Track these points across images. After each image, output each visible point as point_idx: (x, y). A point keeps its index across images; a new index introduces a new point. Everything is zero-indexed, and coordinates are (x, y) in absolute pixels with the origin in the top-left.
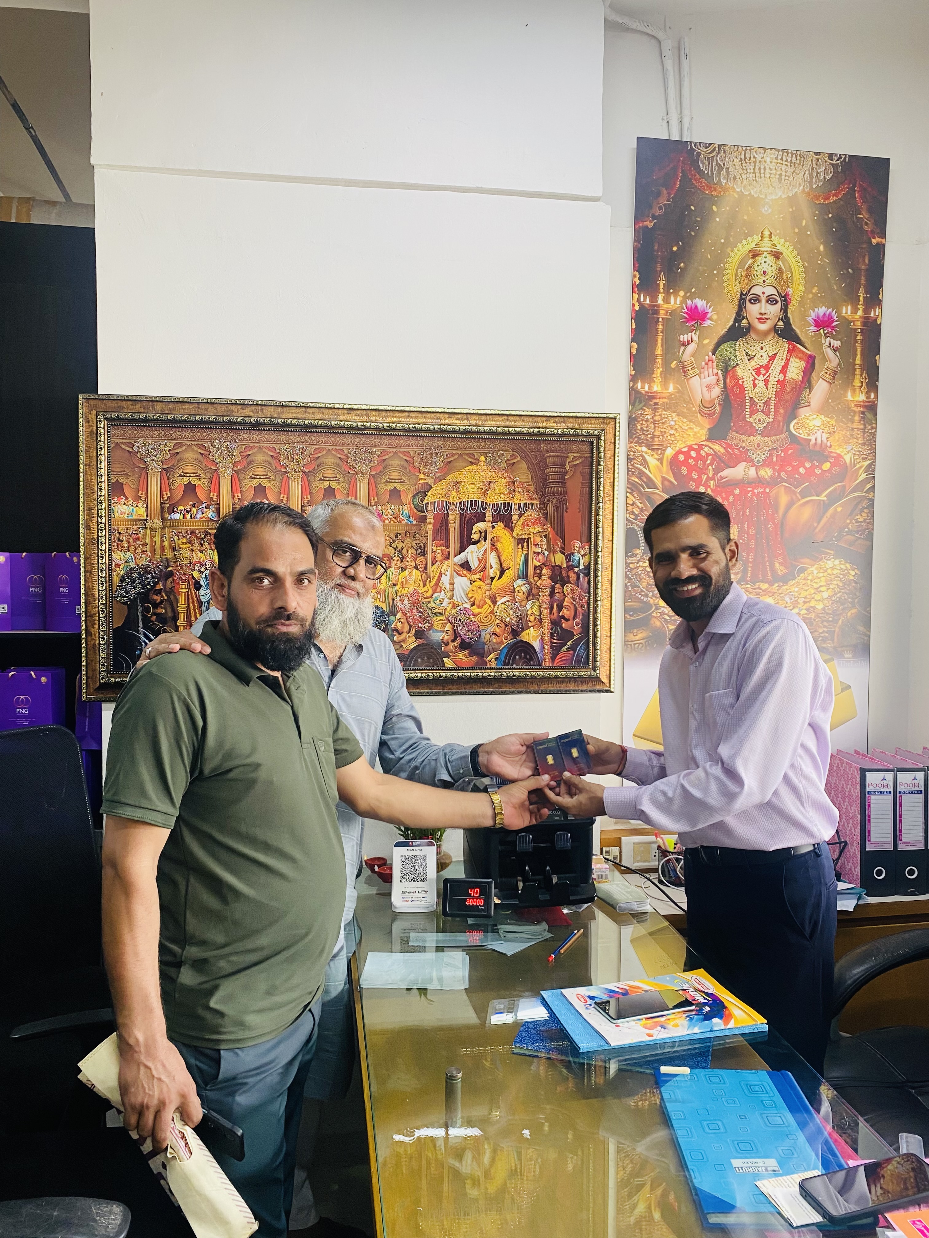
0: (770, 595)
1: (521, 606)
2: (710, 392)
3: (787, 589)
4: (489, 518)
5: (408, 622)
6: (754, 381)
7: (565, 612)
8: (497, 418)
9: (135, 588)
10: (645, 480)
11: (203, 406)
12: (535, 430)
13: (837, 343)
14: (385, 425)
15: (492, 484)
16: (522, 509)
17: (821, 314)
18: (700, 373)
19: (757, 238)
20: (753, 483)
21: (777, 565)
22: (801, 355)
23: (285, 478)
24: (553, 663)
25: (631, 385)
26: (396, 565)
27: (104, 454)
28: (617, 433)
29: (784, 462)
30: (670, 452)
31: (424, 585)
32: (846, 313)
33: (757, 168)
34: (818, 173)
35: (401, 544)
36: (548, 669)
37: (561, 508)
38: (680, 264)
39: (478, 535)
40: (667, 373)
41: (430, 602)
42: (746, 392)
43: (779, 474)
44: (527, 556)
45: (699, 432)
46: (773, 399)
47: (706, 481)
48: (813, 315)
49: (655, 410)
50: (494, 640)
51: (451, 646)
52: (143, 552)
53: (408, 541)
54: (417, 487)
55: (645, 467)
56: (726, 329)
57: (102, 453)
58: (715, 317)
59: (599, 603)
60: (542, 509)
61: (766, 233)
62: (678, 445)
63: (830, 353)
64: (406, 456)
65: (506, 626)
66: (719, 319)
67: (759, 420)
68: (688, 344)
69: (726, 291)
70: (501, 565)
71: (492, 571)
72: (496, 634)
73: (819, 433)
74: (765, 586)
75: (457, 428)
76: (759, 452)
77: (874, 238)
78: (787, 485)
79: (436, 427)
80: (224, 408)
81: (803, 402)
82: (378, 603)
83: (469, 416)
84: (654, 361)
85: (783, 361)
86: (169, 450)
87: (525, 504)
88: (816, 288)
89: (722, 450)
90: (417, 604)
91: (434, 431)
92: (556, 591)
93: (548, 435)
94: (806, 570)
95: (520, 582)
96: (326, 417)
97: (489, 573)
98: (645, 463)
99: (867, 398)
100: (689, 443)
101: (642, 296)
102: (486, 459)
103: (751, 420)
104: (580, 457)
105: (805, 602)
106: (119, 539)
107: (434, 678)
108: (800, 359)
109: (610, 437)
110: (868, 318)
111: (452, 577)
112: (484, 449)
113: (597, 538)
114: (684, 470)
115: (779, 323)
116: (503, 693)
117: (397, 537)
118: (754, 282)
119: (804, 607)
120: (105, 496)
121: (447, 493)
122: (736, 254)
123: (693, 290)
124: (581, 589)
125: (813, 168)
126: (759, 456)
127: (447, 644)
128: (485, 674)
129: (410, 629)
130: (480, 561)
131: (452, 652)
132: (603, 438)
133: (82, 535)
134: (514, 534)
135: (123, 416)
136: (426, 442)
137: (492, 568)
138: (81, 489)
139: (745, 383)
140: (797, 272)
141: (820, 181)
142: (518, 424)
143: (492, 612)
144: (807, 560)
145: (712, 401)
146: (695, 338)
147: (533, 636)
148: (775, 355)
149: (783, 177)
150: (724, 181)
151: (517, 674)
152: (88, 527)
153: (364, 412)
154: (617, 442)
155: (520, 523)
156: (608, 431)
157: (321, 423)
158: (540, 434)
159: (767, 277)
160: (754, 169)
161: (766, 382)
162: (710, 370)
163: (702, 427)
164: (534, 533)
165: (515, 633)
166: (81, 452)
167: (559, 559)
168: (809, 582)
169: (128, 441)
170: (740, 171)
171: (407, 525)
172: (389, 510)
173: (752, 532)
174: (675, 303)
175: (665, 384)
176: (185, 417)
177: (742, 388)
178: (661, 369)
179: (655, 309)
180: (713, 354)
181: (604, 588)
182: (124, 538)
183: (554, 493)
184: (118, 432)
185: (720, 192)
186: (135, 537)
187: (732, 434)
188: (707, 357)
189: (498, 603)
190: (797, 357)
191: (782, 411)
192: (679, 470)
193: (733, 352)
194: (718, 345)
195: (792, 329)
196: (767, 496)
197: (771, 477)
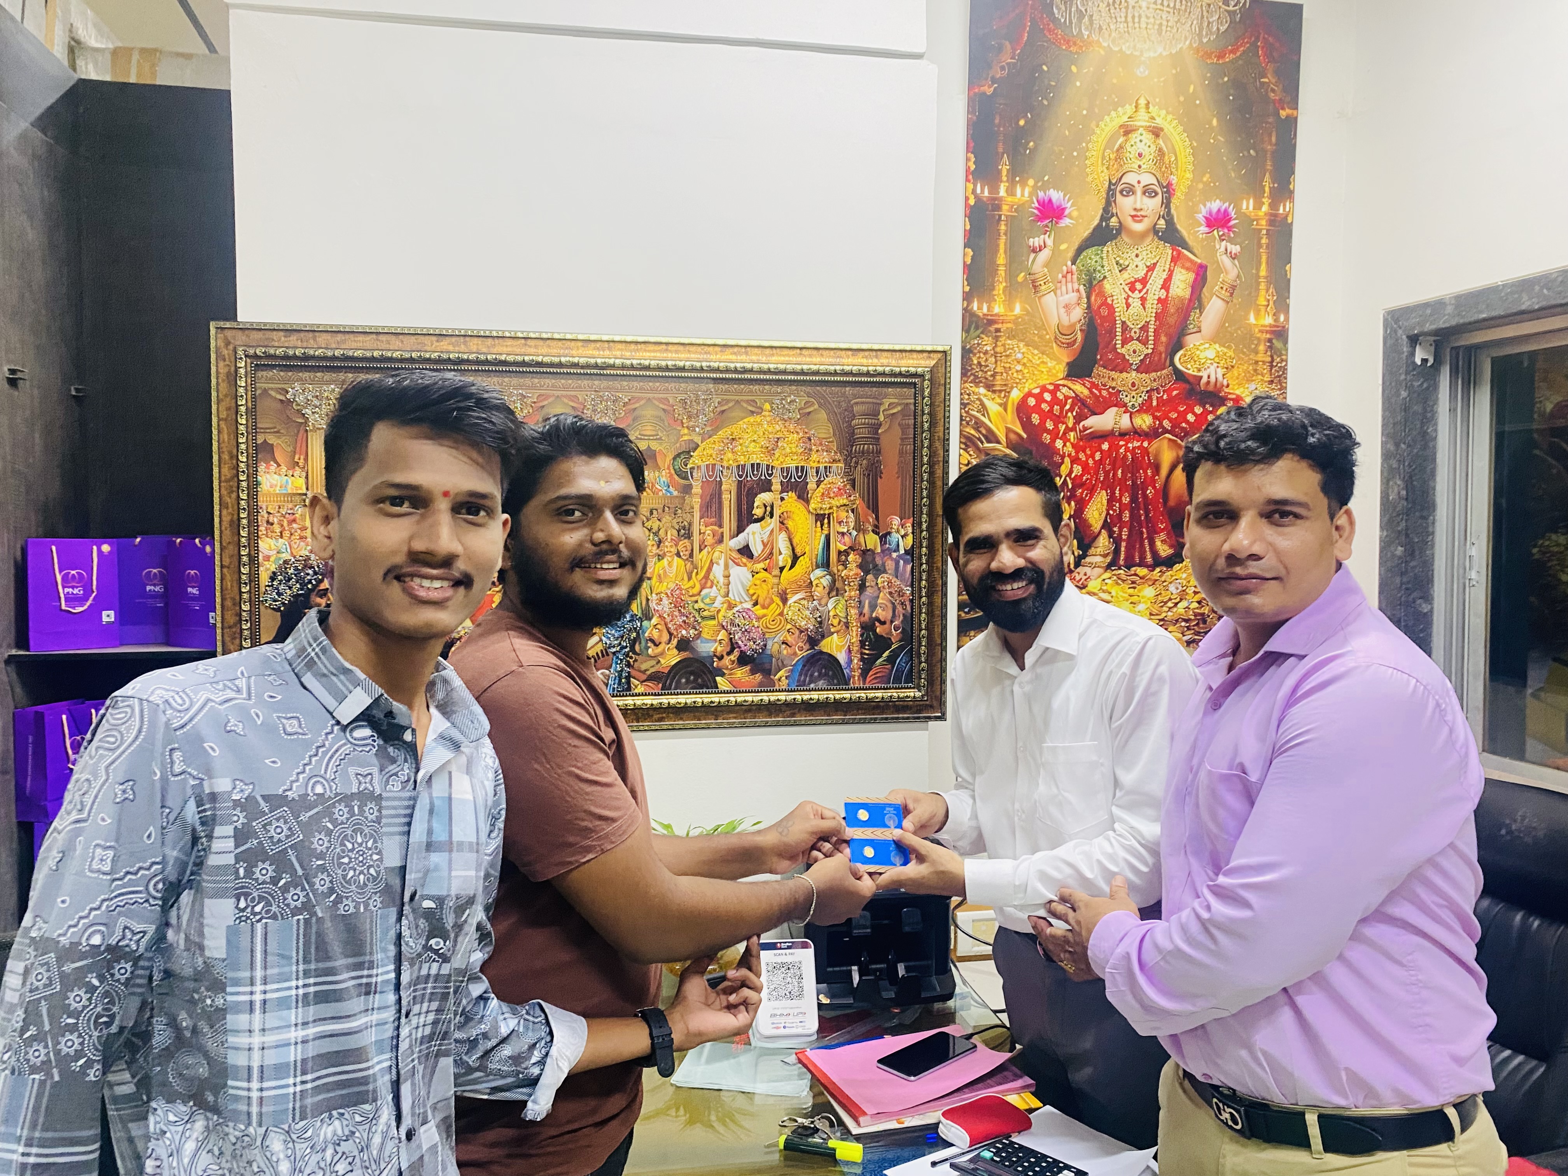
0: (1150, 583)
1: (820, 605)
2: (1069, 315)
3: (1172, 576)
5: (668, 629)
6: (1127, 299)
7: (880, 613)
8: (786, 352)
9: (290, 588)
10: (984, 432)
11: (383, 338)
12: (838, 368)
13: (1235, 249)
14: (634, 362)
15: (780, 442)
16: (822, 474)
17: (1215, 210)
18: (1056, 289)
19: (1129, 109)
20: (1126, 434)
21: (1158, 544)
22: (1188, 264)
24: (864, 683)
25: (965, 305)
26: (650, 552)
27: (247, 405)
28: (948, 370)
29: (1166, 407)
30: (1016, 395)
31: (690, 578)
32: (1247, 208)
33: (1130, 16)
34: (1209, 23)
35: (658, 523)
36: (857, 689)
37: (874, 473)
38: (1028, 144)
39: (763, 510)
40: (1012, 287)
41: (696, 602)
42: (1117, 314)
43: (1161, 424)
44: (828, 538)
45: (1055, 368)
46: (1152, 323)
47: (1065, 433)
48: (1204, 212)
49: (997, 338)
50: (785, 652)
51: (726, 661)
52: (301, 538)
53: (667, 518)
54: (678, 445)
55: (983, 415)
57: (244, 403)
58: (1075, 214)
59: (925, 599)
60: (849, 473)
61: (1142, 102)
63: (1226, 261)
64: (663, 403)
65: (801, 632)
66: (1080, 216)
67: (1134, 352)
68: (1040, 250)
69: (1090, 179)
70: (793, 550)
71: (781, 558)
72: (787, 644)
73: (1213, 368)
75: (732, 366)
76: (1134, 393)
77: (1283, 109)
78: (1170, 436)
79: (704, 364)
80: (413, 340)
81: (1191, 326)
83: (748, 349)
84: (995, 271)
85: (1165, 274)
87: (825, 467)
88: (1208, 175)
89: (1086, 392)
90: (678, 604)
91: (701, 370)
92: (867, 584)
93: (854, 375)
95: (819, 572)
96: (554, 351)
97: (777, 560)
98: (983, 409)
99: (1275, 321)
100: (1041, 383)
101: (979, 186)
102: (772, 407)
103: (1123, 351)
104: (898, 404)
106: (268, 522)
107: (703, 706)
108: (1188, 269)
109: (939, 376)
110: (1276, 215)
111: (726, 567)
112: (770, 393)
113: (921, 513)
114: (1036, 419)
115: (1159, 222)
117: (651, 513)
118: (1125, 168)
119: (1195, 599)
120: (248, 462)
121: (720, 454)
122: (1103, 130)
123: (1046, 178)
124: (902, 581)
125: (1202, 17)
127: (721, 658)
128: (772, 699)
129: (670, 640)
130: (765, 545)
131: (727, 669)
132: (928, 378)
133: (216, 516)
134: (811, 508)
135: (272, 351)
136: (691, 386)
137: (780, 553)
138: (214, 452)
139: (1115, 302)
140: (1183, 153)
141: (1211, 33)
142: (814, 360)
143: (781, 614)
145: (1073, 326)
146: (1050, 242)
147: (837, 646)
148: (1155, 264)
149: (1164, 28)
150: (1086, 33)
151: (816, 697)
152: (225, 505)
153: (606, 345)
154: (948, 383)
157: (546, 359)
158: (844, 373)
159: (1144, 161)
160: (1126, 17)
161: (1143, 300)
162: (1070, 285)
163: (1059, 362)
164: (837, 507)
165: (813, 642)
166: (214, 402)
167: (872, 541)
169: (279, 386)
170: (1108, 20)
171: (664, 496)
173: (1126, 500)
174: (1023, 195)
175: (1009, 304)
176: (358, 353)
177: (1111, 309)
178: (1004, 284)
179: (995, 204)
180: (1074, 263)
182: (276, 520)
183: (863, 452)
184: (265, 373)
185: (1081, 47)
186: (291, 517)
187: (1098, 370)
188: (1065, 268)
189: (790, 602)
190: (1183, 267)
191: (1163, 339)
192: (1029, 418)
193: (1099, 260)
194: (1080, 251)
195: (1177, 230)
196: (1145, 451)
197: (1149, 428)
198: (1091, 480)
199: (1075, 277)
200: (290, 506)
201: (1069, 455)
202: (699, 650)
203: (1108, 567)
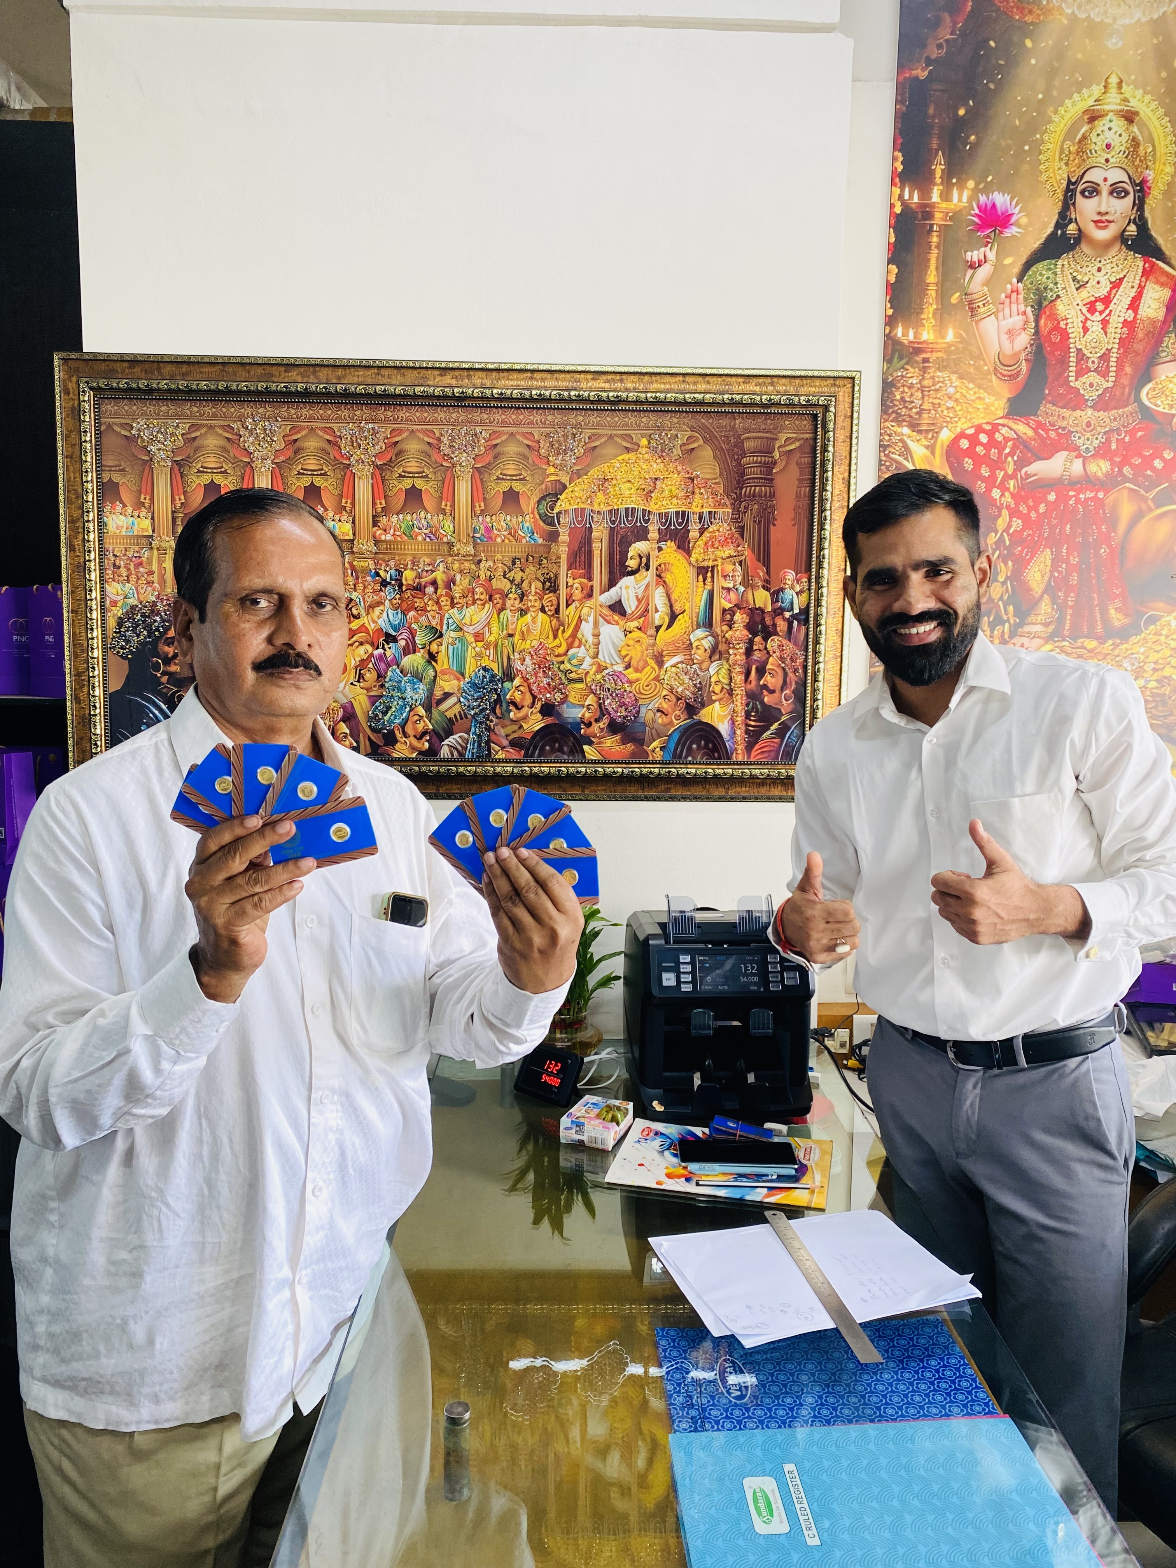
0: (1100, 657)
1: (701, 669)
2: (1012, 342)
3: (1127, 650)
4: (653, 534)
5: (530, 690)
6: (1084, 323)
7: (768, 679)
8: (667, 379)
9: (138, 636)
11: (230, 369)
12: (726, 396)
14: (495, 391)
15: (658, 483)
16: (705, 521)
18: (998, 311)
19: (1097, 90)
20: (1076, 483)
21: (1112, 612)
22: (1163, 279)
23: (348, 473)
24: (749, 757)
25: (887, 331)
26: (513, 606)
27: (91, 441)
28: (856, 402)
29: (1128, 452)
30: (946, 436)
31: (555, 637)
35: (521, 574)
36: (741, 764)
37: (766, 520)
38: (969, 138)
39: (638, 560)
40: (944, 310)
41: (563, 662)
42: (1071, 341)
43: (1120, 470)
44: (711, 593)
45: (993, 405)
46: (1115, 350)
47: (1003, 481)
49: (924, 370)
50: (660, 721)
51: (595, 728)
52: (148, 583)
53: (531, 569)
54: (544, 486)
55: (906, 459)
56: (1042, 241)
57: (88, 439)
58: (1024, 221)
59: (821, 666)
60: (736, 520)
61: (1114, 80)
62: (959, 424)
64: (527, 438)
66: (1030, 224)
67: (1091, 385)
68: (980, 266)
69: (1044, 177)
70: (671, 606)
71: (657, 616)
72: (662, 712)
74: (1091, 644)
75: (604, 395)
76: (1088, 435)
78: (1132, 486)
79: (572, 393)
80: (260, 370)
81: (1164, 354)
82: (485, 662)
83: (624, 377)
84: (924, 291)
85: (1134, 290)
86: (183, 434)
87: (710, 512)
89: (1030, 433)
90: (543, 665)
91: (570, 400)
92: (755, 647)
93: (746, 405)
94: (1159, 620)
95: (700, 633)
96: (408, 381)
97: (653, 618)
98: (905, 453)
100: (977, 422)
101: (907, 190)
102: (649, 443)
103: (1078, 384)
104: (797, 440)
105: (1155, 670)
106: (114, 565)
107: (569, 775)
108: (1162, 285)
109: (843, 407)
111: (596, 625)
112: (647, 427)
113: (820, 566)
114: (968, 464)
115: (1129, 228)
116: (672, 799)
117: (514, 563)
118: (1090, 162)
119: (1154, 677)
120: (93, 502)
121: (591, 497)
122: (1062, 117)
123: (990, 179)
124: (795, 644)
126: (1088, 442)
127: (589, 725)
128: (645, 771)
129: (533, 703)
130: (639, 601)
131: (595, 736)
132: (832, 409)
133: (63, 558)
134: (693, 560)
135: (115, 385)
136: (558, 418)
137: (657, 611)
138: (61, 492)
139: (1070, 326)
140: (1163, 143)
142: (699, 388)
143: (657, 679)
144: (1160, 605)
145: (1016, 355)
146: (991, 256)
147: (719, 715)
148: (1121, 280)
151: (693, 771)
152: (72, 548)
153: (466, 373)
154: (855, 415)
155: (700, 543)
156: (841, 398)
157: (399, 390)
158: (733, 403)
159: (1113, 153)
161: (1105, 323)
162: (1014, 307)
164: (723, 559)
165: (691, 710)
166: (59, 438)
167: (762, 598)
168: (1163, 638)
169: (124, 421)
171: (529, 545)
172: (502, 523)
173: (1074, 560)
174: (960, 200)
175: (940, 329)
176: (203, 385)
177: (1065, 335)
178: (935, 306)
179: (927, 211)
180: (1020, 280)
181: (830, 643)
182: (122, 563)
183: (754, 496)
184: (109, 407)
185: (1039, 15)
186: (137, 561)
187: (1046, 408)
188: (1009, 286)
189: (667, 665)
190: (1157, 282)
191: (1128, 369)
192: (960, 463)
193: (1053, 276)
194: (1028, 265)
195: (1150, 237)
196: (1100, 503)
197: (1107, 475)
198: (1033, 536)
199: (1021, 297)
200: (136, 549)
201: (1008, 507)
202: (565, 715)
203: (1048, 639)
